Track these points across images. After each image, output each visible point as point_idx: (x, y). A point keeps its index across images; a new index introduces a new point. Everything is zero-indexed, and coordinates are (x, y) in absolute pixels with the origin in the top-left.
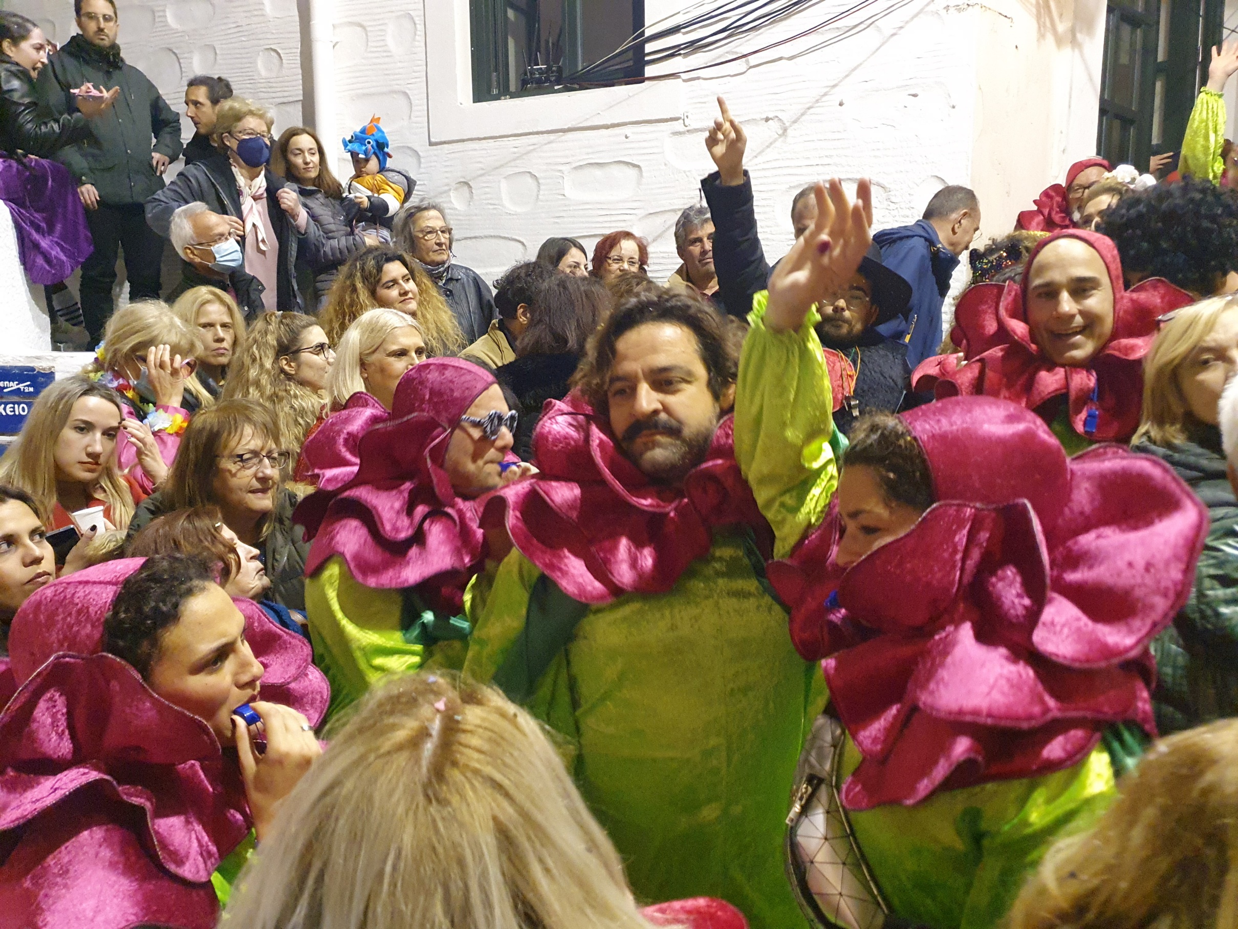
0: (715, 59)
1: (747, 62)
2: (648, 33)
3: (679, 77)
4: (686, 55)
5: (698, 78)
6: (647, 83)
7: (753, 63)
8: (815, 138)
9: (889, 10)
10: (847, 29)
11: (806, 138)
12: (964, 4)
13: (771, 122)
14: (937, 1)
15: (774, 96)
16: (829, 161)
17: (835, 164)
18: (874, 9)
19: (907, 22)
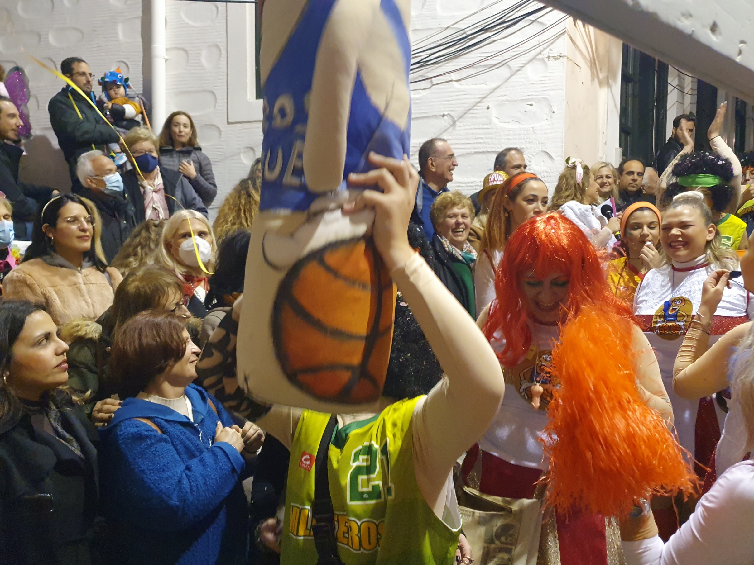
1: (431, 82)
7: (435, 82)
8: (472, 127)
9: (515, 57)
10: (491, 66)
11: (467, 127)
12: (558, 55)
13: (445, 117)
14: (543, 53)
15: (447, 103)
16: (481, 141)
17: (485, 143)
18: (507, 55)
19: (526, 64)
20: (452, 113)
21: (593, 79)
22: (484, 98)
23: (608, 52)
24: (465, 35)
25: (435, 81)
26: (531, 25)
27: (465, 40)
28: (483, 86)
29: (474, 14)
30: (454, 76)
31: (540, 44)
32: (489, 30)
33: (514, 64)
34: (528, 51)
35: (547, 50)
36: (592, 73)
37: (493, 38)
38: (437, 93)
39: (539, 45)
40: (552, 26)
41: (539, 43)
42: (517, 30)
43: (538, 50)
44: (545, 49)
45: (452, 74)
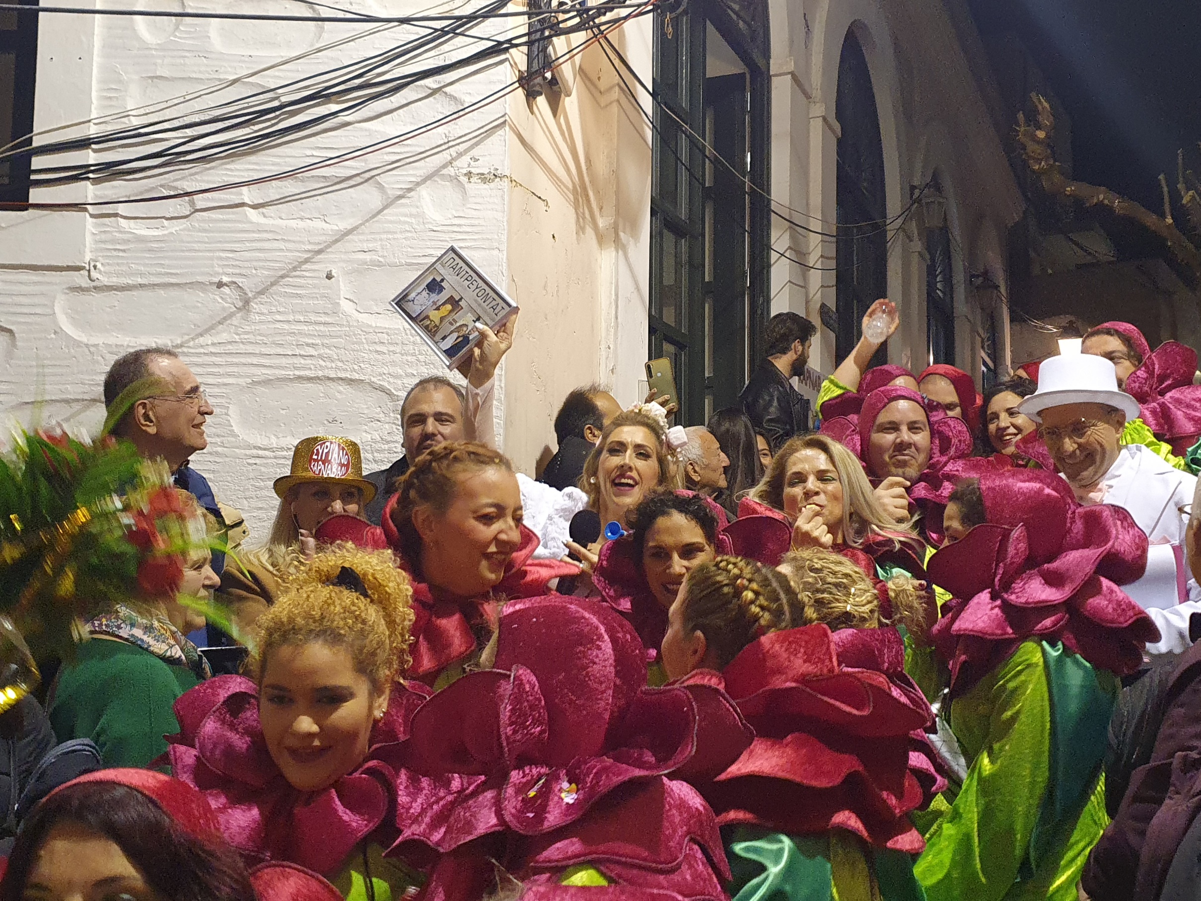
0: (141, 193)
1: (192, 203)
2: (37, 142)
3: (86, 210)
4: (96, 181)
5: (116, 215)
6: (31, 212)
7: (200, 205)
8: (291, 318)
9: (394, 165)
10: (338, 180)
11: (278, 317)
12: (489, 173)
13: (226, 290)
14: (456, 163)
15: (231, 255)
16: (312, 351)
17: (321, 357)
18: (374, 160)
19: (418, 184)
20: (239, 280)
21: (581, 229)
22: (320, 252)
23: (616, 174)
24: (276, 104)
25: (201, 201)
26: (431, 99)
27: (278, 113)
28: (319, 224)
29: (299, 58)
30: (247, 195)
31: (451, 144)
32: (333, 98)
33: (394, 182)
34: (423, 156)
35: (466, 159)
36: (579, 216)
37: (343, 118)
38: (205, 231)
39: (447, 145)
40: (476, 106)
41: (448, 142)
42: (397, 105)
43: (445, 156)
44: (460, 155)
45: (245, 189)
